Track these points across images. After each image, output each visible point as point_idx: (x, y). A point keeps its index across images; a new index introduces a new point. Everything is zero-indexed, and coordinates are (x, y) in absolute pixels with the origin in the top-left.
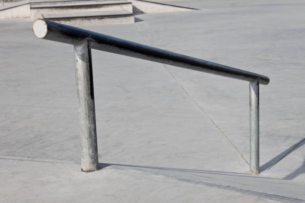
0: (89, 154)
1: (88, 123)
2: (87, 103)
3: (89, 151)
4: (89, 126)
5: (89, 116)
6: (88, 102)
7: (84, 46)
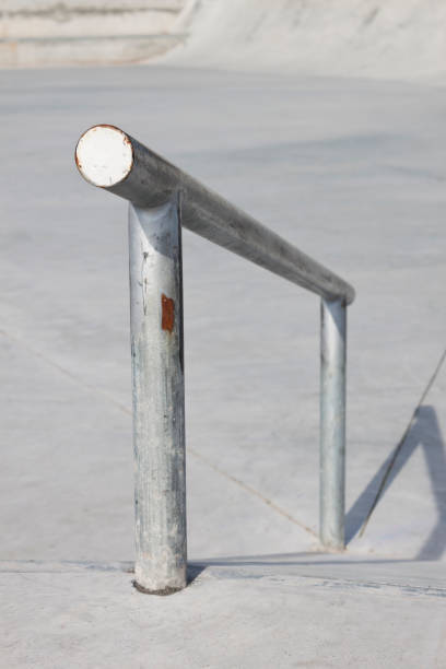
0: (169, 537)
1: (170, 444)
2: (169, 385)
3: (170, 529)
4: (173, 452)
5: (174, 423)
6: (173, 381)
7: (171, 211)
